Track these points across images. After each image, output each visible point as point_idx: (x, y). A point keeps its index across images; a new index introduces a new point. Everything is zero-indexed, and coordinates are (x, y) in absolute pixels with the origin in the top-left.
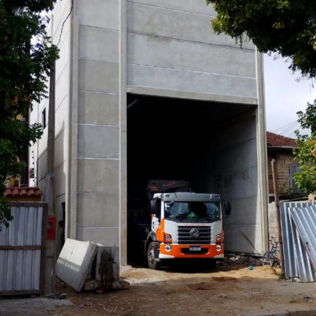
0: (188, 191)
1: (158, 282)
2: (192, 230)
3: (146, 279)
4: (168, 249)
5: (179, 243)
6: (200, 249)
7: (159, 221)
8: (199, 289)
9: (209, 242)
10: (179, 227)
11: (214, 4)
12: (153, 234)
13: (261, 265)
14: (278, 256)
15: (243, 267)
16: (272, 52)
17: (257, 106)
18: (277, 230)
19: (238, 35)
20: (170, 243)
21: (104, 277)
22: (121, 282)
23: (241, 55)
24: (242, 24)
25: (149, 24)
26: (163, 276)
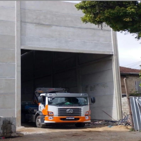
0: (65, 92)
1: (43, 133)
2: (68, 110)
3: (35, 132)
4: (51, 118)
5: (58, 116)
6: (74, 118)
7: (44, 106)
8: (73, 136)
9: (81, 115)
10: (58, 108)
11: (83, 10)
12: (40, 112)
13: (117, 125)
14: (129, 121)
15: (104, 126)
16: (123, 31)
17: (113, 55)
18: (128, 110)
19: (99, 24)
20: (53, 116)
21: (5, 131)
22: (17, 134)
23: (101, 33)
24: (103, 19)
25: (36, 19)
26: (47, 131)
